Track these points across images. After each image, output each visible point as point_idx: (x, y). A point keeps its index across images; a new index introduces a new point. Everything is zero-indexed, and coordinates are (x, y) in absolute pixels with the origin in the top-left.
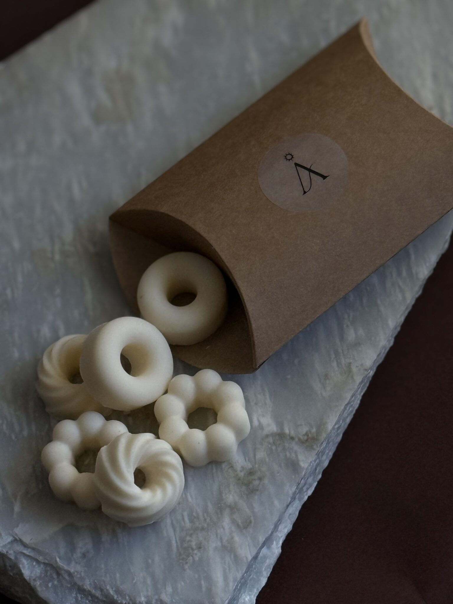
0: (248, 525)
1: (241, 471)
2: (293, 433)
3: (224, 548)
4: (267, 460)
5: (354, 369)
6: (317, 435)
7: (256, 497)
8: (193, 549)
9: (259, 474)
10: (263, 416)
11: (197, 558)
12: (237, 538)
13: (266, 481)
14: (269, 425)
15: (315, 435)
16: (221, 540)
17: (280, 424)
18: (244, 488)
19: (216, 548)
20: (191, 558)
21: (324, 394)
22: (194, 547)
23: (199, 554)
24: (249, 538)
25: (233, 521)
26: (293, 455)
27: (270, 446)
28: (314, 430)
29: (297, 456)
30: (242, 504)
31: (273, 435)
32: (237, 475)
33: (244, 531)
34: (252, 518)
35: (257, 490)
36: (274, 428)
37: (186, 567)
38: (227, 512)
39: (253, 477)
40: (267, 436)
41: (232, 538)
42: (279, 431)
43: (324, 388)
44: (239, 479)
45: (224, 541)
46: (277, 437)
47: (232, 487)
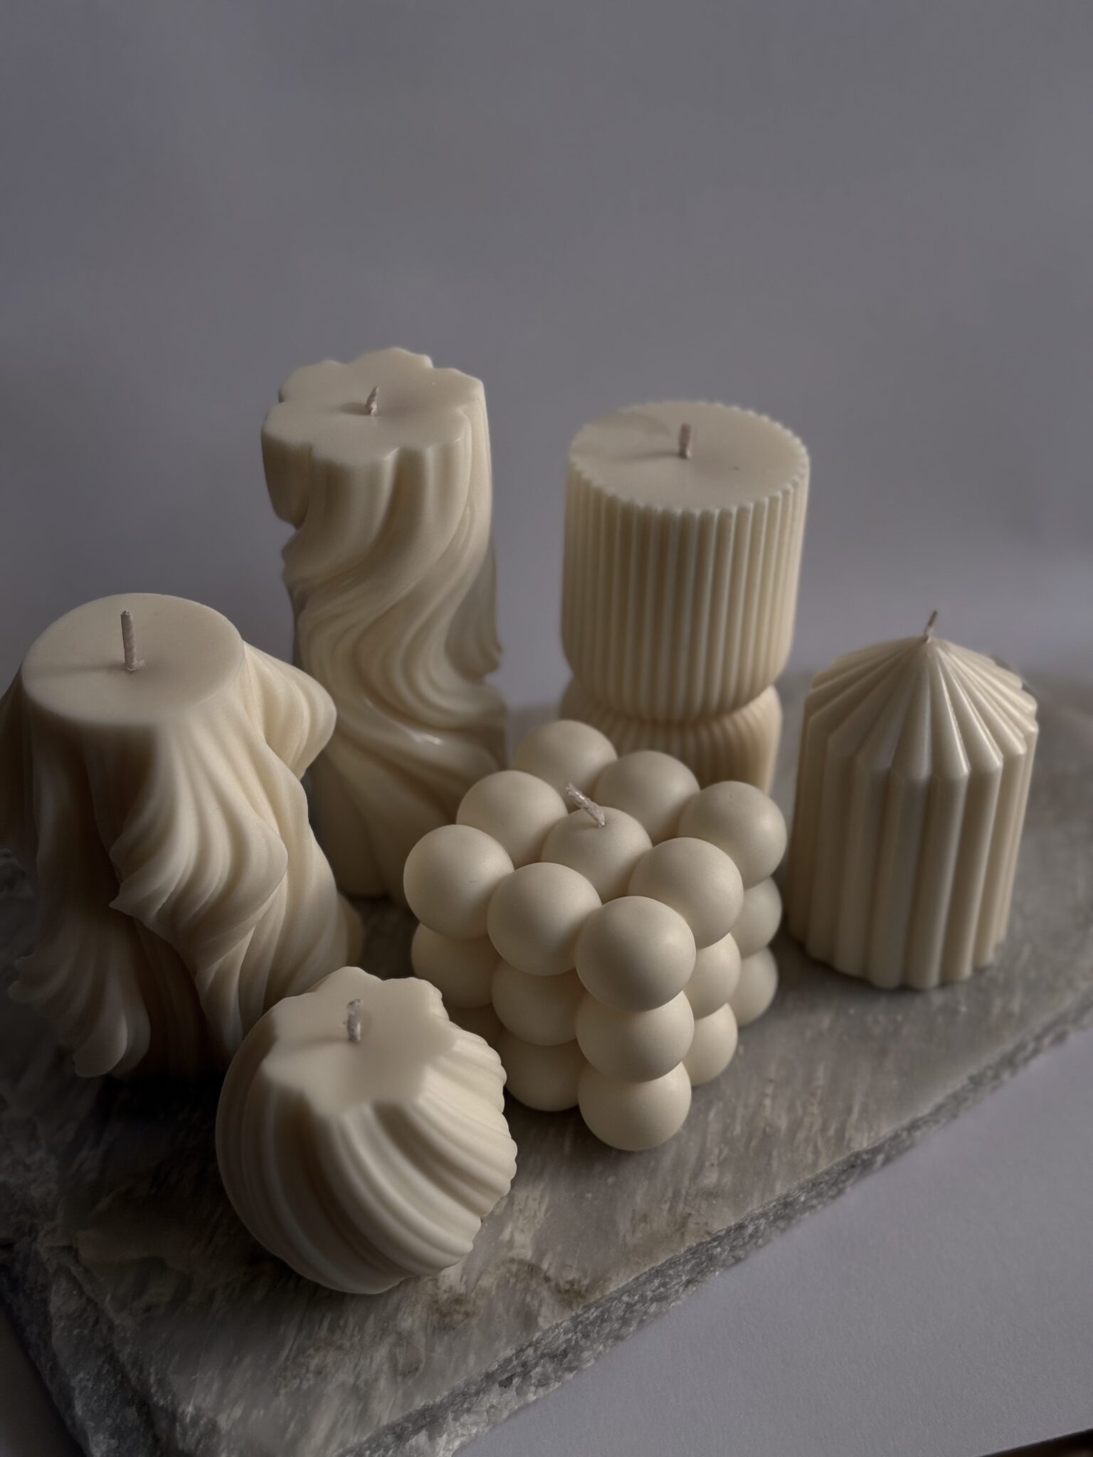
0: (409, 1372)
1: (445, 1291)
2: (551, 1273)
3: (355, 1388)
4: (493, 1293)
5: (691, 1225)
6: (587, 1291)
7: (446, 1338)
8: (308, 1371)
9: (469, 1308)
10: (522, 1231)
11: (305, 1386)
12: (382, 1383)
13: (474, 1322)
14: (523, 1247)
15: (584, 1289)
16: (357, 1377)
17: (540, 1253)
18: (436, 1317)
19: (343, 1384)
20: (297, 1381)
21: (628, 1238)
22: (312, 1368)
23: (312, 1382)
24: (400, 1392)
25: (392, 1358)
26: (536, 1303)
27: (508, 1275)
28: (586, 1282)
29: (540, 1306)
30: (420, 1340)
31: (521, 1262)
32: (436, 1295)
33: (399, 1379)
34: (422, 1366)
36: (528, 1254)
37: (283, 1392)
38: (390, 1339)
39: (457, 1307)
40: (512, 1260)
41: (376, 1380)
42: (534, 1261)
43: (634, 1232)
44: (436, 1302)
45: (363, 1378)
46: (526, 1268)
47: (419, 1307)
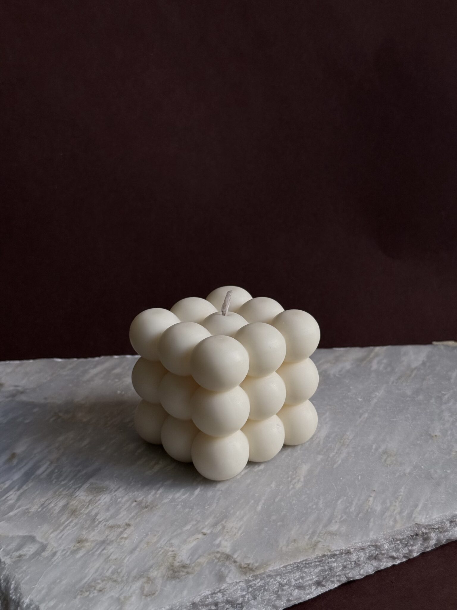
0: (149, 595)
1: (178, 562)
2: (238, 560)
4: (205, 565)
5: (320, 546)
6: (256, 568)
7: (174, 582)
8: (95, 589)
9: (190, 570)
10: (226, 540)
11: (91, 596)
12: (133, 598)
13: (191, 576)
14: (225, 547)
17: (234, 551)
18: (171, 572)
19: (112, 597)
20: (88, 593)
21: (284, 548)
22: (98, 588)
23: (95, 594)
25: (142, 588)
27: (214, 558)
28: (256, 565)
30: (159, 582)
31: (223, 553)
33: (143, 597)
35: (179, 578)
36: (228, 551)
37: (79, 597)
38: (144, 580)
39: (183, 569)
40: (218, 552)
42: (230, 554)
43: (287, 546)
